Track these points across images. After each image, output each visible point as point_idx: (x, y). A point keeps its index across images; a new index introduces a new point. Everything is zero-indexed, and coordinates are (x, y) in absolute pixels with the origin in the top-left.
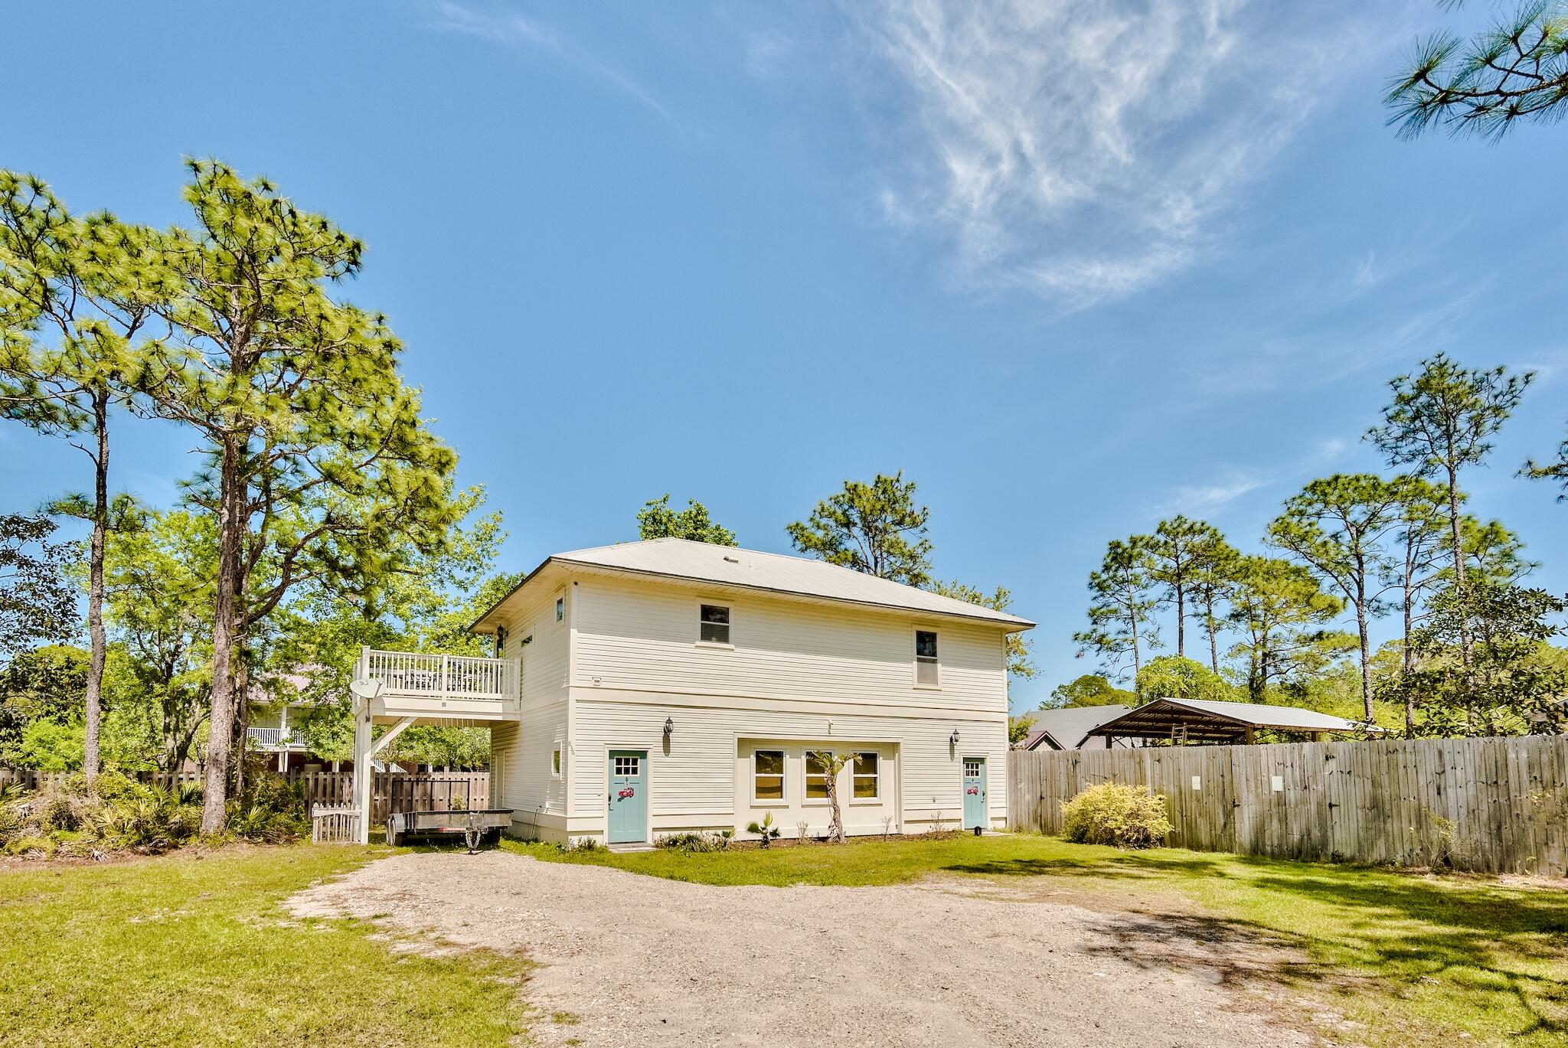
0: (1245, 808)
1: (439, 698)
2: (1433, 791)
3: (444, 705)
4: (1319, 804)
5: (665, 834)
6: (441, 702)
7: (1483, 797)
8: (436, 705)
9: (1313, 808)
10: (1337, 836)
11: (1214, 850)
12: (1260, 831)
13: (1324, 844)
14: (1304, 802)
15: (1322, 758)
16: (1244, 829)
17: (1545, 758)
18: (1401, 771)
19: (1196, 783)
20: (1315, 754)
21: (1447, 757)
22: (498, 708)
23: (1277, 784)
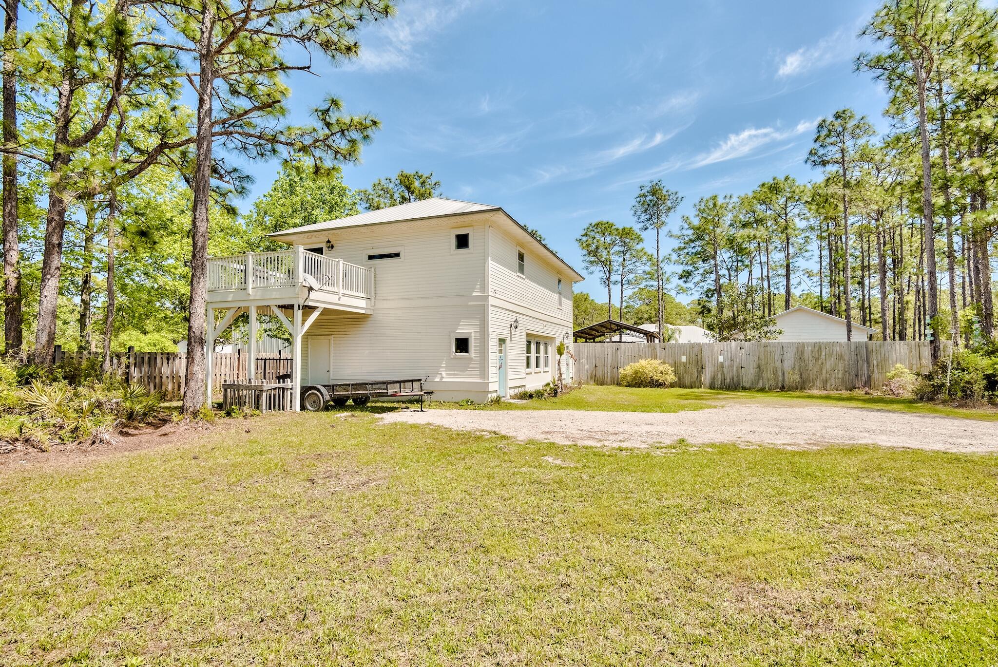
0: (707, 369)
1: (335, 293)
2: (780, 361)
3: (339, 299)
4: (737, 367)
5: (516, 391)
6: (337, 297)
7: (796, 363)
8: (333, 298)
9: (735, 368)
10: (744, 379)
11: (692, 388)
12: (713, 378)
13: (739, 384)
14: (732, 366)
15: (739, 348)
16: (706, 377)
17: (816, 349)
18: (769, 353)
19: (684, 359)
20: (736, 347)
21: (785, 349)
22: (362, 303)
23: (721, 359)
